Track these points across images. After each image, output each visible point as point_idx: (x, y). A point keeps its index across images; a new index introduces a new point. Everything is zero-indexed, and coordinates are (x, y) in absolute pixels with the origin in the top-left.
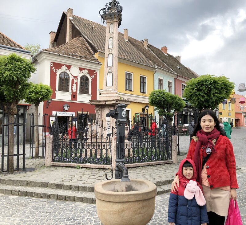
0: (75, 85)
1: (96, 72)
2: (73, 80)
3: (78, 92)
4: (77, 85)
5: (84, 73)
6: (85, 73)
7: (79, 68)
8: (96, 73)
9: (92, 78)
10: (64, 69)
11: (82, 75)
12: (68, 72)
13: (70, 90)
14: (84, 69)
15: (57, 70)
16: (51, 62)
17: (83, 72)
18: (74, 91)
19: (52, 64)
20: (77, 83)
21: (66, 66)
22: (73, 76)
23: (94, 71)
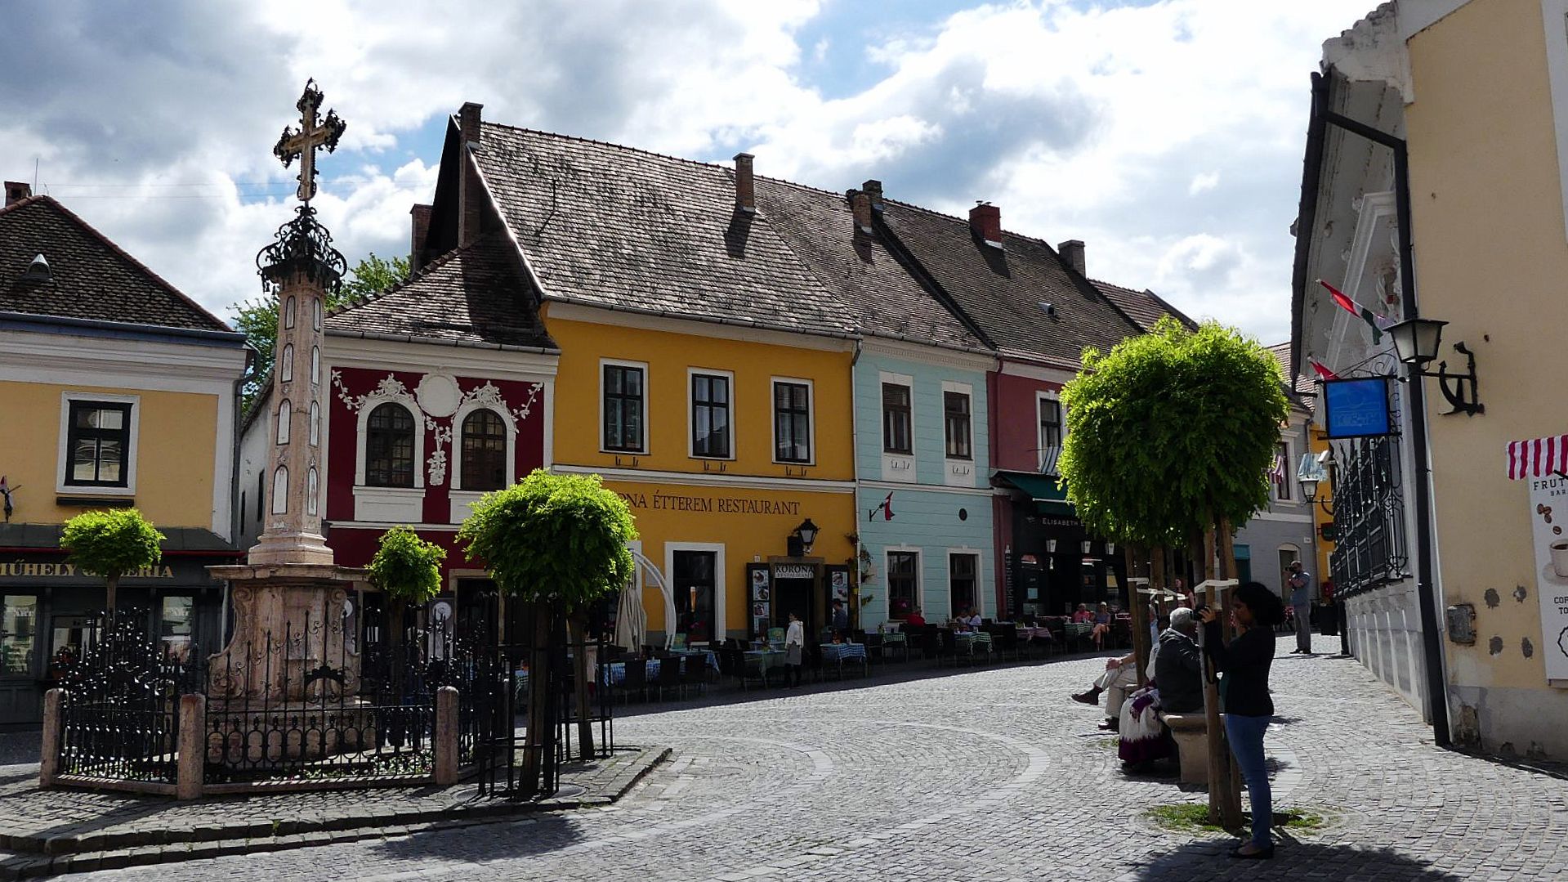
0: (439, 454)
1: (538, 388)
2: (429, 436)
3: (456, 482)
4: (448, 456)
5: (479, 398)
6: (488, 398)
7: (459, 379)
8: (540, 395)
9: (519, 416)
10: (391, 390)
11: (470, 407)
12: (406, 401)
13: (419, 480)
14: (481, 383)
15: (362, 398)
16: (333, 368)
17: (475, 397)
18: (437, 480)
19: (335, 374)
20: (447, 447)
21: (399, 376)
22: (429, 418)
23: (529, 385)
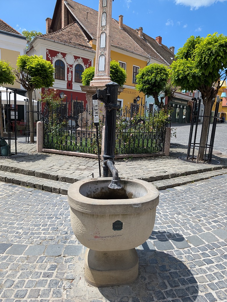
0: (70, 73)
1: (90, 60)
2: (68, 69)
3: (73, 80)
4: (72, 74)
6: (80, 62)
7: (74, 56)
8: (91, 62)
9: (86, 66)
10: (60, 57)
11: (77, 63)
12: (63, 60)
13: (66, 79)
14: (79, 58)
15: (53, 58)
16: (47, 49)
17: (78, 61)
18: (70, 80)
19: (47, 51)
20: (72, 72)
21: (62, 53)
22: (68, 65)
23: (88, 60)
